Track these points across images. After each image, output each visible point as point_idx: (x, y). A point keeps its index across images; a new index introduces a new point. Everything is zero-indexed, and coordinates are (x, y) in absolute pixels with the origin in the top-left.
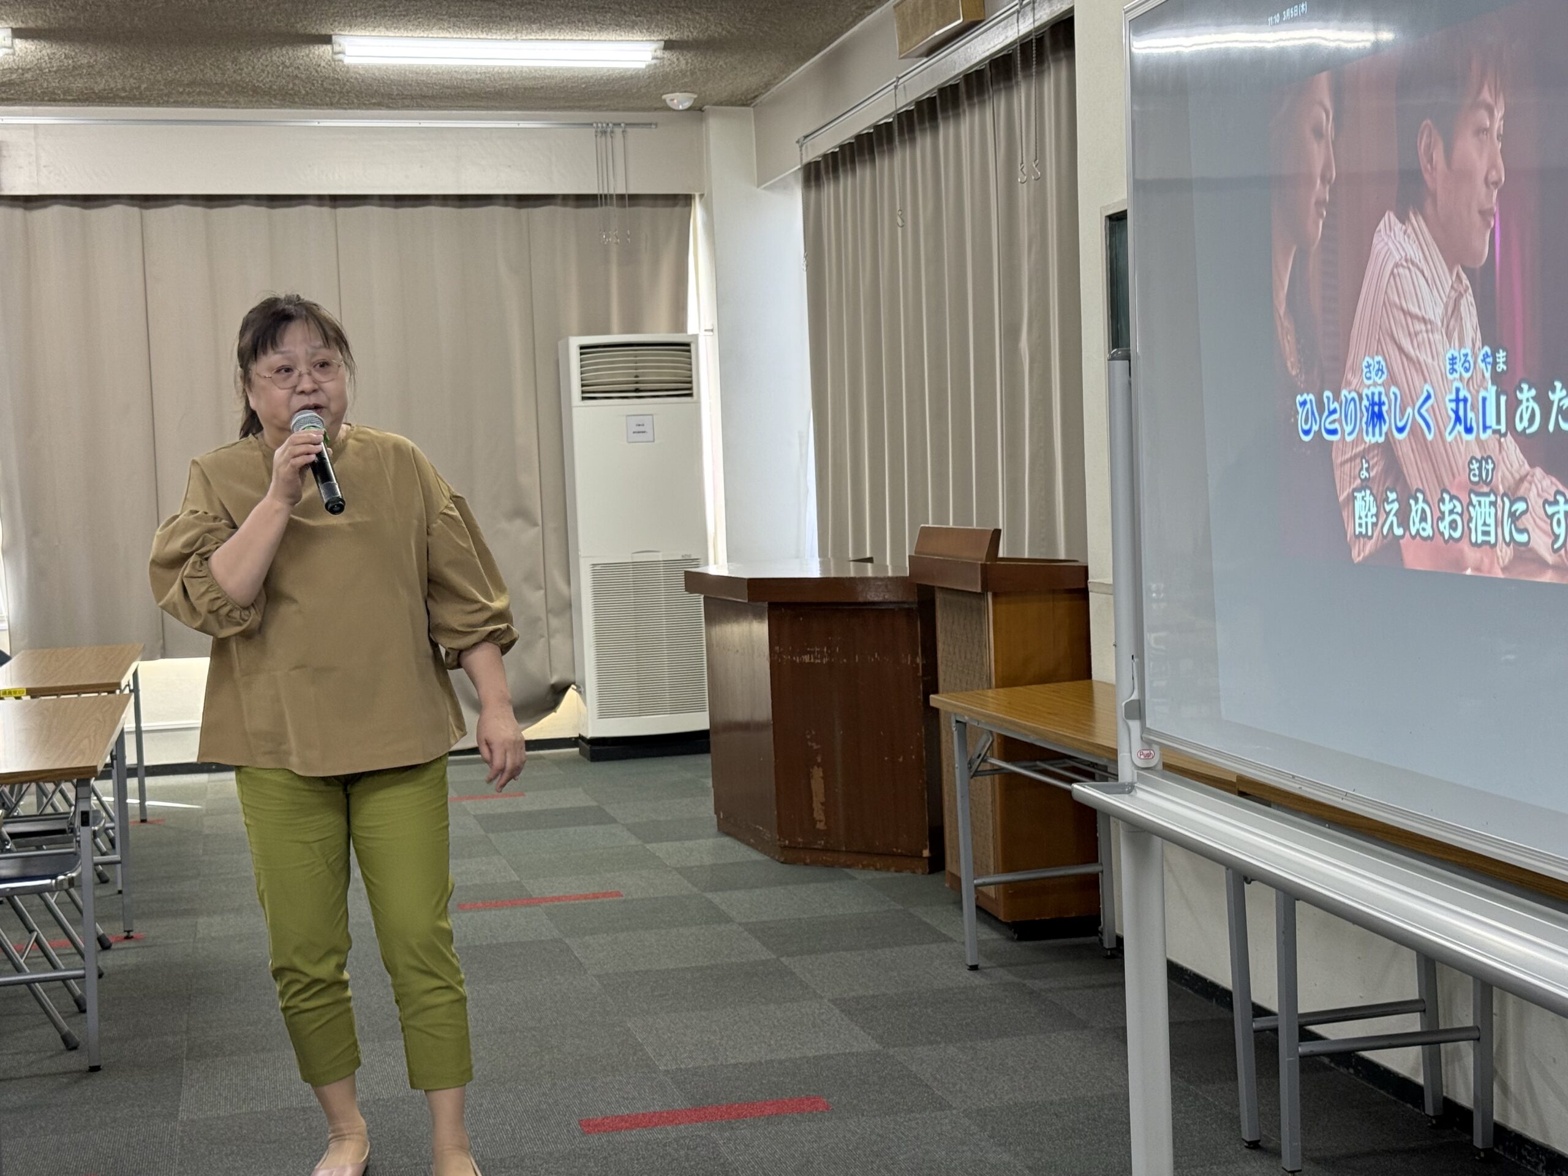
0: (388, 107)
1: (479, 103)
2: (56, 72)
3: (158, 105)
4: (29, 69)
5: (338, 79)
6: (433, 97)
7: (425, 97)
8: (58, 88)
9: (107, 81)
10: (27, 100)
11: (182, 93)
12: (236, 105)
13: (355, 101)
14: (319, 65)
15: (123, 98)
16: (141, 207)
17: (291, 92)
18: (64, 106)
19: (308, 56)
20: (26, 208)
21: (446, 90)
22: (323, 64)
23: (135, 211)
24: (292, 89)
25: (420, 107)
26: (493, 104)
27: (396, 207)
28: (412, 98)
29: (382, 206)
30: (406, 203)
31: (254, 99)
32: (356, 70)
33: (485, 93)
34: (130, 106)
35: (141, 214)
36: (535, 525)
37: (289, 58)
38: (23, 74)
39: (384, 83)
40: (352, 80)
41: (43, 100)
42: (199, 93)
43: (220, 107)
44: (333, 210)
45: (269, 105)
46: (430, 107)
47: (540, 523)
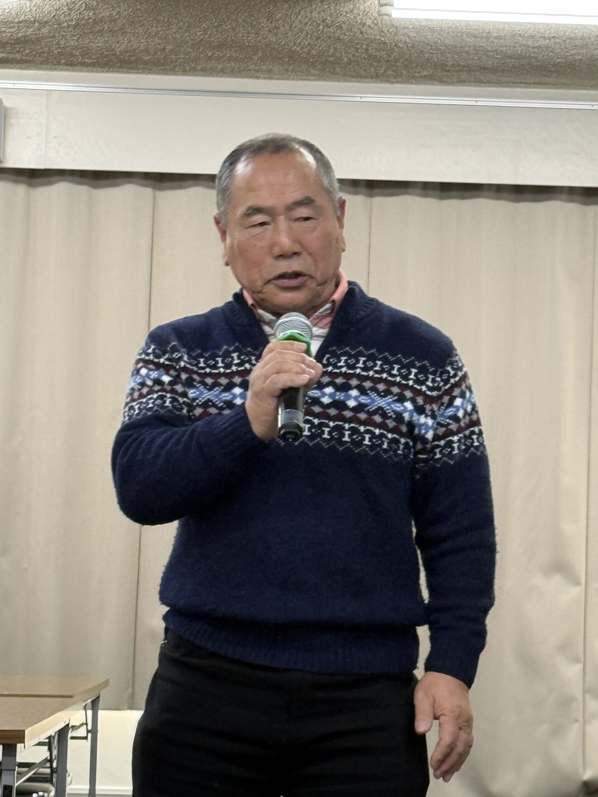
0: (441, 81)
1: (546, 79)
2: (75, 27)
3: (185, 72)
4: (46, 22)
5: (385, 43)
6: (494, 70)
7: (484, 69)
8: (77, 48)
9: (129, 41)
10: (42, 63)
11: (210, 58)
12: (270, 75)
13: (404, 72)
14: (365, 24)
15: (146, 63)
16: (154, 188)
17: (331, 59)
18: (81, 71)
19: (352, 11)
20: (30, 185)
21: (509, 60)
22: (369, 22)
23: (147, 192)
24: (333, 55)
25: (480, 82)
26: (563, 80)
27: (441, 198)
28: (470, 71)
29: (425, 196)
30: (454, 193)
31: (291, 68)
32: (406, 31)
33: (555, 65)
34: (154, 73)
35: (154, 194)
36: (577, 583)
37: (331, 15)
38: (39, 29)
39: (438, 49)
40: (401, 45)
41: (59, 63)
42: (230, 59)
43: (251, 77)
44: (369, 199)
45: (306, 75)
46: (490, 83)
47: (583, 581)
